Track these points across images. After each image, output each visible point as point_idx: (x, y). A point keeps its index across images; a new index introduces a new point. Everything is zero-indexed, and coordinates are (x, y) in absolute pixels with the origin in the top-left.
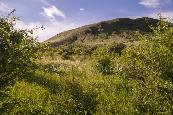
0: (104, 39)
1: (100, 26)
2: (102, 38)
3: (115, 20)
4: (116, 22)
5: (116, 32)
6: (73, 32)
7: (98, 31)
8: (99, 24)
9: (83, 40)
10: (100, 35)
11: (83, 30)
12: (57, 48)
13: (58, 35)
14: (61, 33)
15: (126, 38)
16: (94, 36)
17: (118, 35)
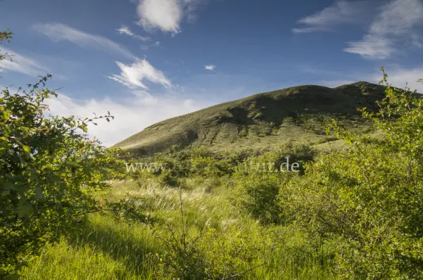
0: (263, 136)
1: (253, 105)
2: (258, 134)
3: (288, 89)
4: (291, 95)
5: (291, 118)
6: (188, 121)
7: (249, 116)
8: (251, 100)
9: (213, 139)
10: (252, 126)
11: (213, 114)
12: (149, 158)
13: (152, 127)
14: (160, 124)
15: (318, 133)
16: (239, 130)
17: (298, 126)
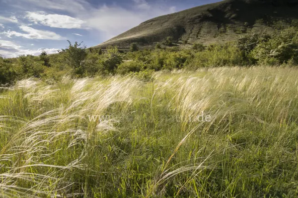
0: (240, 34)
1: (229, 8)
2: (235, 31)
5: (262, 19)
6: (176, 18)
7: (226, 16)
8: (227, 4)
9: (198, 33)
10: (229, 25)
11: (195, 14)
13: (147, 22)
14: (153, 20)
16: (219, 27)
17: (269, 26)
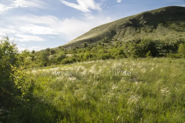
0: (148, 33)
1: (142, 18)
2: (146, 31)
3: (160, 9)
4: (162, 12)
5: (162, 23)
6: (111, 26)
8: (141, 15)
9: (124, 34)
10: (143, 28)
11: (122, 22)
12: (95, 43)
13: (93, 29)
14: (97, 28)
15: (178, 31)
16: (136, 30)
17: (166, 27)
